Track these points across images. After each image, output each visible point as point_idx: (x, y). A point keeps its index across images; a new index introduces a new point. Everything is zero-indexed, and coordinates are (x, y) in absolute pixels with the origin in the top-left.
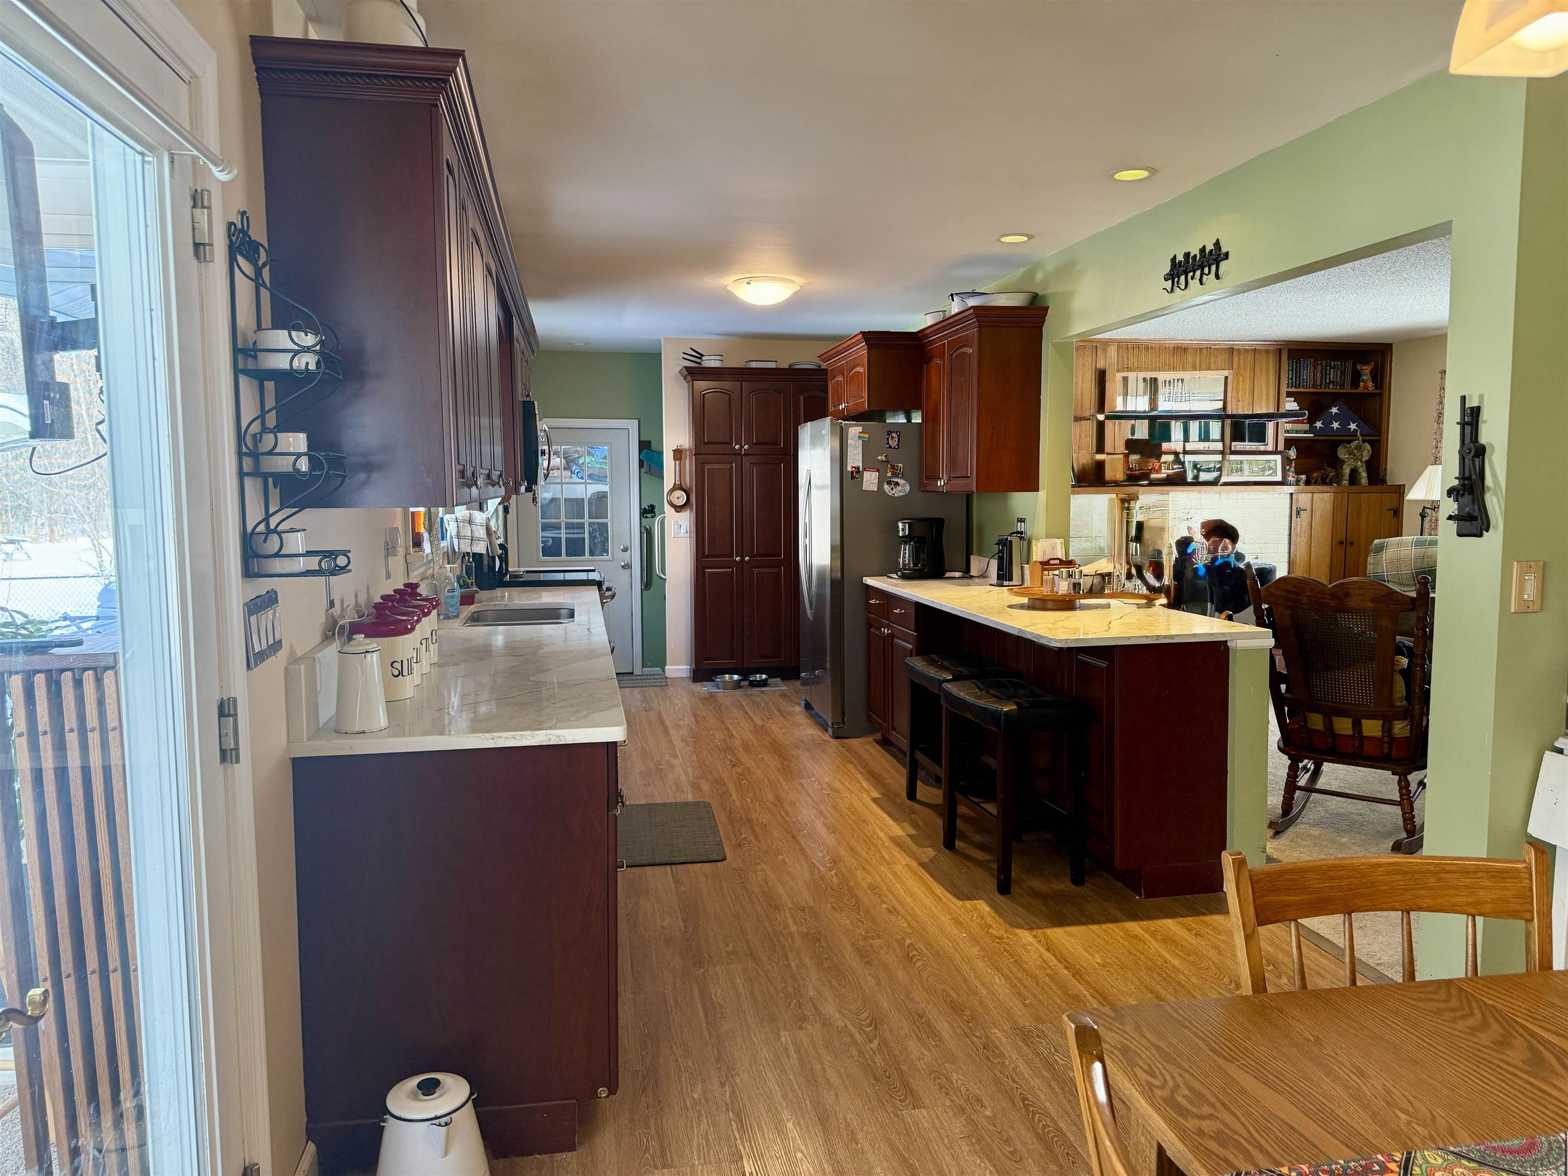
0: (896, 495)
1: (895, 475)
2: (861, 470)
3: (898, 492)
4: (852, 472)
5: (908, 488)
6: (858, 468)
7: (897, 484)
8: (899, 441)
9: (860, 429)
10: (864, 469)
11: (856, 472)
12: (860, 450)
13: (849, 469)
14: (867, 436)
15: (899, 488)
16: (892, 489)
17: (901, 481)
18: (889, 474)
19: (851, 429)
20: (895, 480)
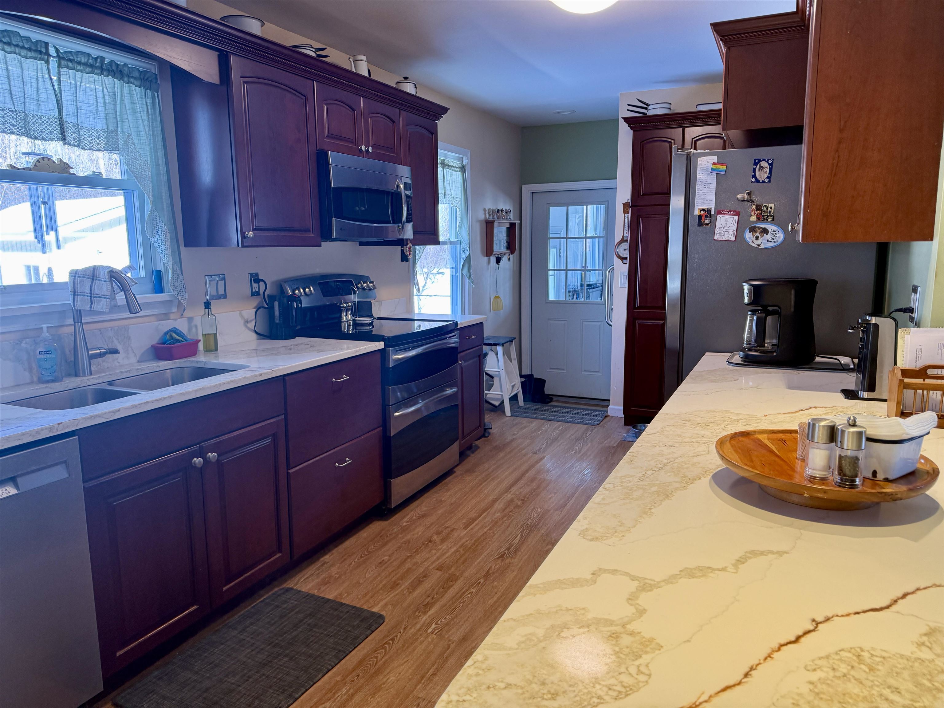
0: (762, 247)
1: (761, 218)
2: (713, 212)
3: (765, 242)
4: (700, 217)
5: (781, 237)
6: (709, 211)
7: (765, 231)
8: (770, 173)
9: (714, 159)
10: (718, 212)
11: (706, 217)
12: (713, 187)
13: (697, 213)
14: (725, 167)
15: (768, 237)
16: (757, 238)
17: (771, 228)
18: (753, 218)
19: (700, 160)
20: (763, 226)
